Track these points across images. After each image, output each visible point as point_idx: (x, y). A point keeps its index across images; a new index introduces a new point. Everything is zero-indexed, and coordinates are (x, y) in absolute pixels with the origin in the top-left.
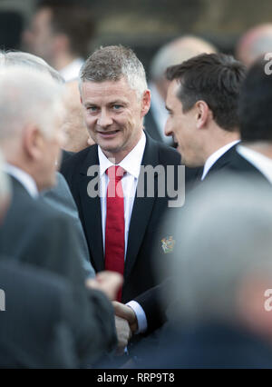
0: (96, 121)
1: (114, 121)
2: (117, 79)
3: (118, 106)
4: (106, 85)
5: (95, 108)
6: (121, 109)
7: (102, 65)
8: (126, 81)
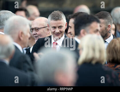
0: (55, 31)
1: (60, 31)
2: (61, 20)
3: (61, 27)
4: (58, 21)
5: (55, 28)
6: (62, 28)
7: (57, 16)
8: (63, 20)
